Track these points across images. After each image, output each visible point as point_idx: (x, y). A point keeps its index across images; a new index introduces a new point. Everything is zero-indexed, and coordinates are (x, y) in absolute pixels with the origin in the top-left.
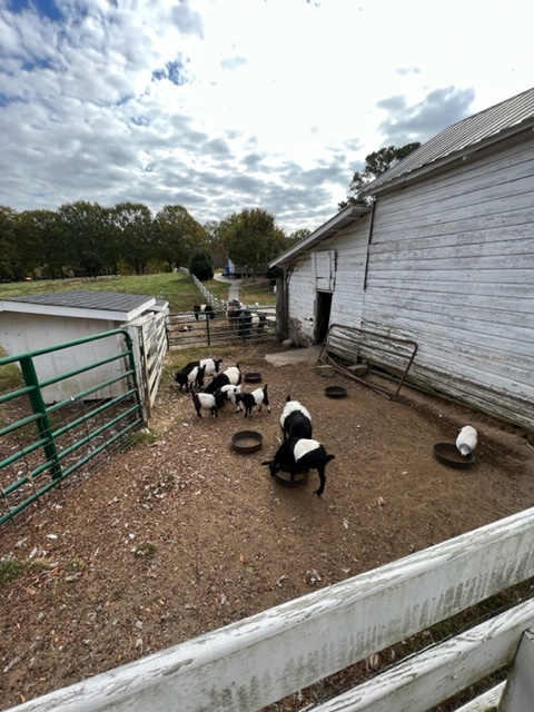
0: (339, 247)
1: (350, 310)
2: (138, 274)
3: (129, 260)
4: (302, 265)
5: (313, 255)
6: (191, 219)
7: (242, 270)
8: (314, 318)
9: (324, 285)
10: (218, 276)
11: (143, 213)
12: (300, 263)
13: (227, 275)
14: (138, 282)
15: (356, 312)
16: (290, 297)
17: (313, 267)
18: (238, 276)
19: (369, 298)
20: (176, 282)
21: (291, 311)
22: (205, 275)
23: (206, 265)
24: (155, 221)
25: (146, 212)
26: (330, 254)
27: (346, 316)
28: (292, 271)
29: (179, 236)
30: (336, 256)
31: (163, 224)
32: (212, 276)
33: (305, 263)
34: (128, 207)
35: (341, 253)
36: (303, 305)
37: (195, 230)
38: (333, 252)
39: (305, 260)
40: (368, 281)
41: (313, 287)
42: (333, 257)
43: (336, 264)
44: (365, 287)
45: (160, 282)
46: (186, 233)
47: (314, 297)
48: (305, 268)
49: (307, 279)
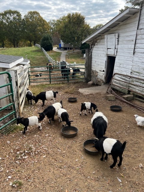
0: (120, 31)
1: (125, 66)
2: (14, 47)
3: (10, 40)
4: (100, 42)
5: (106, 36)
6: (42, 18)
7: (68, 46)
8: (105, 70)
9: (111, 53)
10: (55, 49)
11: (17, 16)
12: (98, 41)
13: (60, 48)
14: (15, 51)
15: (128, 67)
16: (93, 59)
17: (106, 42)
18: (65, 49)
19: (136, 59)
20: (34, 51)
21: (92, 66)
22: (48, 48)
23: (49, 43)
24: (23, 19)
25: (19, 15)
26: (115, 35)
27: (123, 69)
28: (94, 45)
29: (36, 28)
30: (118, 37)
31: (27, 21)
32: (52, 49)
33: (102, 41)
34: (10, 12)
35: (121, 35)
36: (99, 63)
37: (44, 25)
38: (117, 34)
39: (102, 39)
40: (136, 50)
41: (105, 53)
42: (117, 37)
43: (118, 41)
44: (134, 53)
45: (26, 51)
46: (39, 26)
47: (105, 59)
48: (101, 43)
49: (102, 49)
